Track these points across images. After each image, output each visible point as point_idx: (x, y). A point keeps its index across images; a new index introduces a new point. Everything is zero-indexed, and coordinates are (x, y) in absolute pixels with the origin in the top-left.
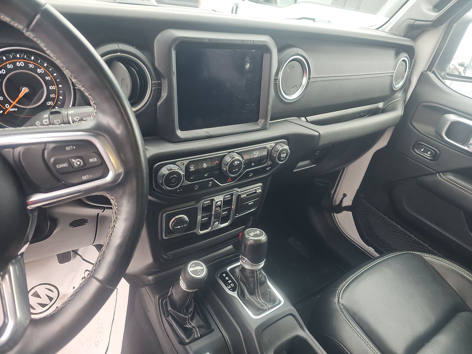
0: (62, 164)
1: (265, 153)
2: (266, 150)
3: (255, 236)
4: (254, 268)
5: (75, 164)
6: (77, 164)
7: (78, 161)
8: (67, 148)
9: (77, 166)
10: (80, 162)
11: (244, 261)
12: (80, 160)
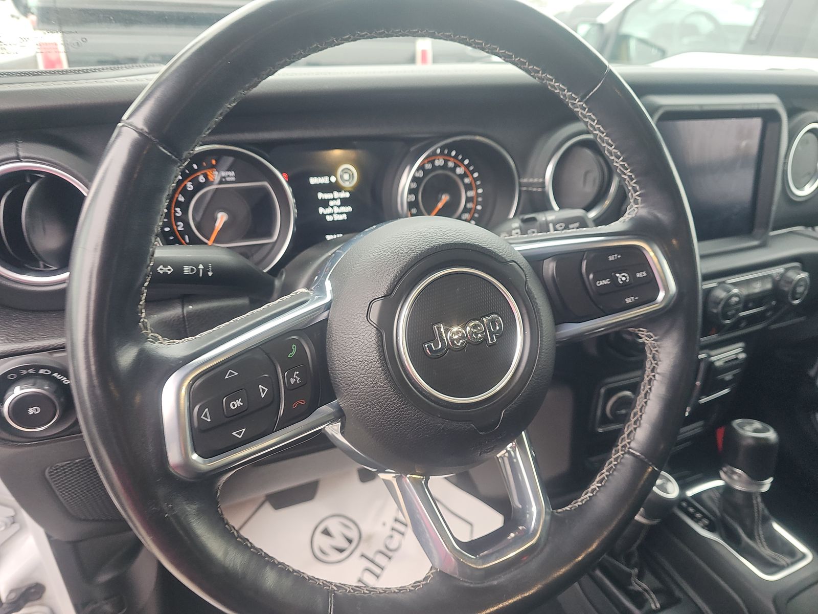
0: (603, 281)
1: (769, 286)
2: (770, 280)
3: (756, 431)
4: (752, 489)
5: (619, 280)
6: (622, 281)
7: (623, 276)
8: (610, 257)
9: (621, 282)
10: (626, 277)
11: (735, 477)
12: (626, 275)
